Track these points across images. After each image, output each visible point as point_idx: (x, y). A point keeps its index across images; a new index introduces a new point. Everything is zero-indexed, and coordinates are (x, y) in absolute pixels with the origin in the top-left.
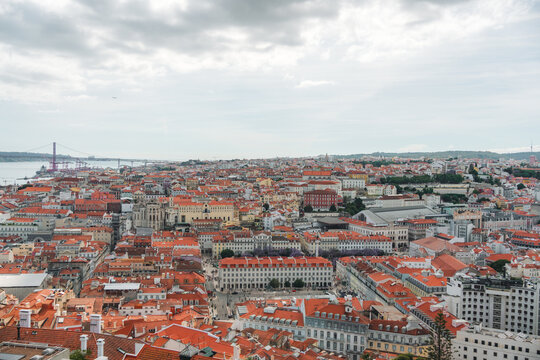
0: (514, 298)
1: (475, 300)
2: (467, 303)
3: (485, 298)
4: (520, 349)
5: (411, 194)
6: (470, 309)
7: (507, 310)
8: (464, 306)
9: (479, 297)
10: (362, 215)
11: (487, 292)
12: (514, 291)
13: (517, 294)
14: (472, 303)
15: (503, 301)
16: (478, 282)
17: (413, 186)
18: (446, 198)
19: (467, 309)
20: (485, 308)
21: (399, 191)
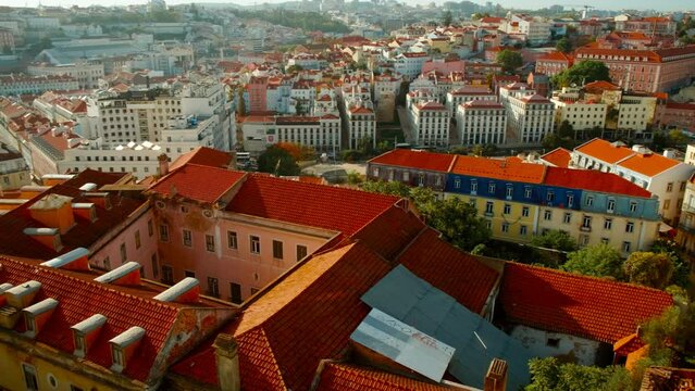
0: (160, 110)
1: (118, 119)
2: (109, 123)
3: (129, 115)
4: (139, 159)
5: (119, 33)
6: (113, 130)
7: (155, 125)
8: (105, 128)
9: (121, 115)
10: (45, 55)
11: (129, 106)
12: (159, 103)
13: (163, 106)
14: (115, 123)
15: (150, 116)
16: (119, 97)
17: (122, 25)
18: (159, 37)
19: (110, 131)
20: (130, 126)
21: (105, 30)
